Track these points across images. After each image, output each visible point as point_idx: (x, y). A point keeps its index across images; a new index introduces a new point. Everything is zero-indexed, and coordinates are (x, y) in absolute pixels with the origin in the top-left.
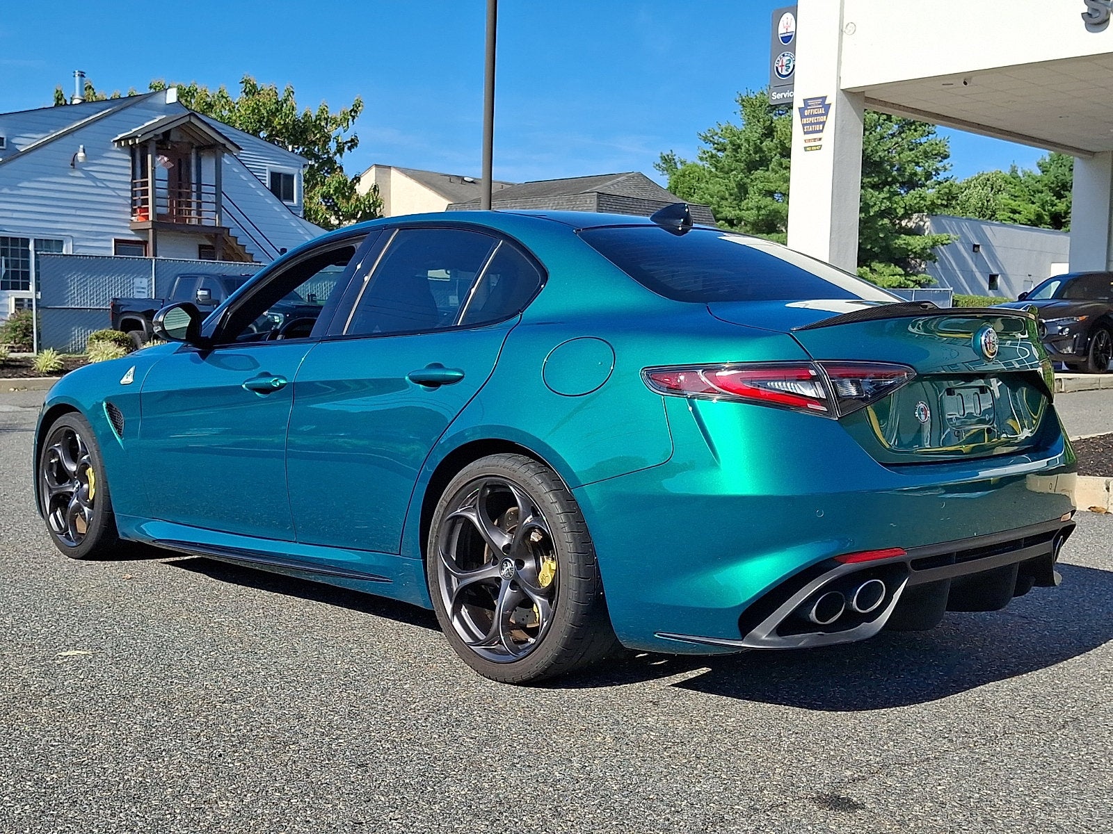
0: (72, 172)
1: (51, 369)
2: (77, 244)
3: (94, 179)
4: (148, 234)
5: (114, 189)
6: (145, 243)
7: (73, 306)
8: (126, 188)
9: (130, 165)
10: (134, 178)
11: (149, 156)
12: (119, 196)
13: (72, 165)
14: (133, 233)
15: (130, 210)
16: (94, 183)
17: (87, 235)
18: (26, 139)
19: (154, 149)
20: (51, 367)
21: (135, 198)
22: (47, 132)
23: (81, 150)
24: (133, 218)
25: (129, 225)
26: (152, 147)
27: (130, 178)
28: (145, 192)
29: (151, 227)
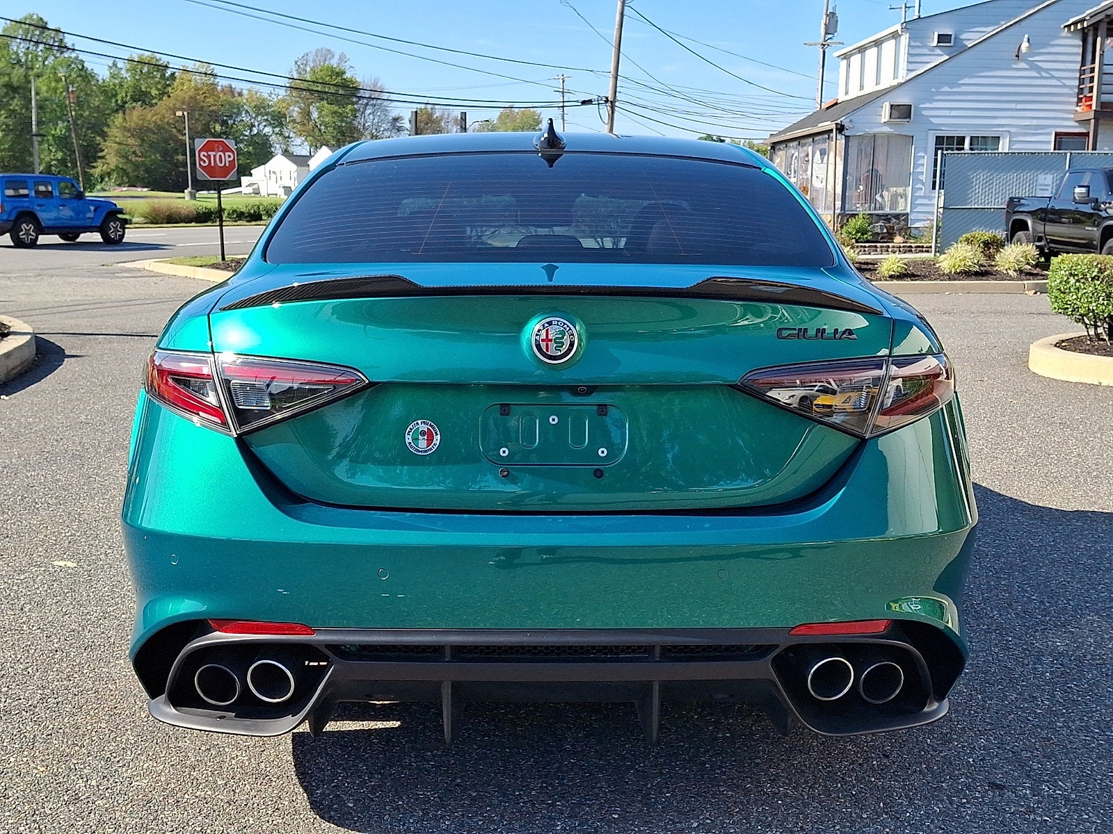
0: (1016, 64)
1: (893, 273)
2: (1015, 139)
3: (1039, 69)
4: (1090, 124)
5: (1059, 79)
6: (1087, 134)
7: (976, 206)
8: (1074, 76)
9: (1080, 50)
10: (1083, 64)
11: (1099, 39)
12: (1065, 86)
13: (1016, 56)
14: (1077, 124)
15: (1076, 100)
16: (1039, 73)
17: (1026, 129)
18: (975, 34)
19: (1105, 30)
20: (894, 271)
21: (1081, 87)
22: (996, 24)
23: (1026, 40)
24: (1078, 108)
25: (1072, 116)
26: (1103, 28)
27: (1080, 65)
28: (1092, 80)
29: (1093, 117)
